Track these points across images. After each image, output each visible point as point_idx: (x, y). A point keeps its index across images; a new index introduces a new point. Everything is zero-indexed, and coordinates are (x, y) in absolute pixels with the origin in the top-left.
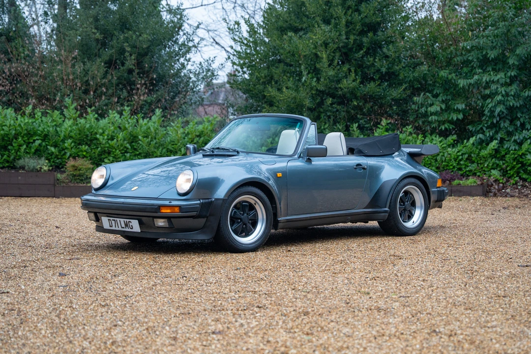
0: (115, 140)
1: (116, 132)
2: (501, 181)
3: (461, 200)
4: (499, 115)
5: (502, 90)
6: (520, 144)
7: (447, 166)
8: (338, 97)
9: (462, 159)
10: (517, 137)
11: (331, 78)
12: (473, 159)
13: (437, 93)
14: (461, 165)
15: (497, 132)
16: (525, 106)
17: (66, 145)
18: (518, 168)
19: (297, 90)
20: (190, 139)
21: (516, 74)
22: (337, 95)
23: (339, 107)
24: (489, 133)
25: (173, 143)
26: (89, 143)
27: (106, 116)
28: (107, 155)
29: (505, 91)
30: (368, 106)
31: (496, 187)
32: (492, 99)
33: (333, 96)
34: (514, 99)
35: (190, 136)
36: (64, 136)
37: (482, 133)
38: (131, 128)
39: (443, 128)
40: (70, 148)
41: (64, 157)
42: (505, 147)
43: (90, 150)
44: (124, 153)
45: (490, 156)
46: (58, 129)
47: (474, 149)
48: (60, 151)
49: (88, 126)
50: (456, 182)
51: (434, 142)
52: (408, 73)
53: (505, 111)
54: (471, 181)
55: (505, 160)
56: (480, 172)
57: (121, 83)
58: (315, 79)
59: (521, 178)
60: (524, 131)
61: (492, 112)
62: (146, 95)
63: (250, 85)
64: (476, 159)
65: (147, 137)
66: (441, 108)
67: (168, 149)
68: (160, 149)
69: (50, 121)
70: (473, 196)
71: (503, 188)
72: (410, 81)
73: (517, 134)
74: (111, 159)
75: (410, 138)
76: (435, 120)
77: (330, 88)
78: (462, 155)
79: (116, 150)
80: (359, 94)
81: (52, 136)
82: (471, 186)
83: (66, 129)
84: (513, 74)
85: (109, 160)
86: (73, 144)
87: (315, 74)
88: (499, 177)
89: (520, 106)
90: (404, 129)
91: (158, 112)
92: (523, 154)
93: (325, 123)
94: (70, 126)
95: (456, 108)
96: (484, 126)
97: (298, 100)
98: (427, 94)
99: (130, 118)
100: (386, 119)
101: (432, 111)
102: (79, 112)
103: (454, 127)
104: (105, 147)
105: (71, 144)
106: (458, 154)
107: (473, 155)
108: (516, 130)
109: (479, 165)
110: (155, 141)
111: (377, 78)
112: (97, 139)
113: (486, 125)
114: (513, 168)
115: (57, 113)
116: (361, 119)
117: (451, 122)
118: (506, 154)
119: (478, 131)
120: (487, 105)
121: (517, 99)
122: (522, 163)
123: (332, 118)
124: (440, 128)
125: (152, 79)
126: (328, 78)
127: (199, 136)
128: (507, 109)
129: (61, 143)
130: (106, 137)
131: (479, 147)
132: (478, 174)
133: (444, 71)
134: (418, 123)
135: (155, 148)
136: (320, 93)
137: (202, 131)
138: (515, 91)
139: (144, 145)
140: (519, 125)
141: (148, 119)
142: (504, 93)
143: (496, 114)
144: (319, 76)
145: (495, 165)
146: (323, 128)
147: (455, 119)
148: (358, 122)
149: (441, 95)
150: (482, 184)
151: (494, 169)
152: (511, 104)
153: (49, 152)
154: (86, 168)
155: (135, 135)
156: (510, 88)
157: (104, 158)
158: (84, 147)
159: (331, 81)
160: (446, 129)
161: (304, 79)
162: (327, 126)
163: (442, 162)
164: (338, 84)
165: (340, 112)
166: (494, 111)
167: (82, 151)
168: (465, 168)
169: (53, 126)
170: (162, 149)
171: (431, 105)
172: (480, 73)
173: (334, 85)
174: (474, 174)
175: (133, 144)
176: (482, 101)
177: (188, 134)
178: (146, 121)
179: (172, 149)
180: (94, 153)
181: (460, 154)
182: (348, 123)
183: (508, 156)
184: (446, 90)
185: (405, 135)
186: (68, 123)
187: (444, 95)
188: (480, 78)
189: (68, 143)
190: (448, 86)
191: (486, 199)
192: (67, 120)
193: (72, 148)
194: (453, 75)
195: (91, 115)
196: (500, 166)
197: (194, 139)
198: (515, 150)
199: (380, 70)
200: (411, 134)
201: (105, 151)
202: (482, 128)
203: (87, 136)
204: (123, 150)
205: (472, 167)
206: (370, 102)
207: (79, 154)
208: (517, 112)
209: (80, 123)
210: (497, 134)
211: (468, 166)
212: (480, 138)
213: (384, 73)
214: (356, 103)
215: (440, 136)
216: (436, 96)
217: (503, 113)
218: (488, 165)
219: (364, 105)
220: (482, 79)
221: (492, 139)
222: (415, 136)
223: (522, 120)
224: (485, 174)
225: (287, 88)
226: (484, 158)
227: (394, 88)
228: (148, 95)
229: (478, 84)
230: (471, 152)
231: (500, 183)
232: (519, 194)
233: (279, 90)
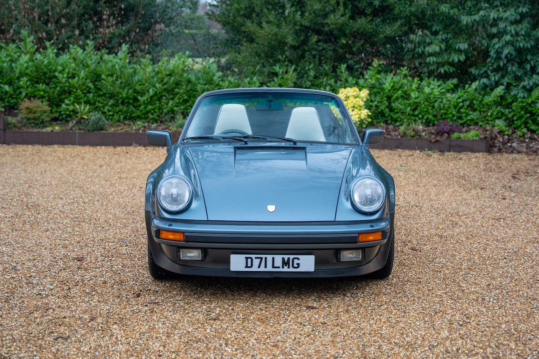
0: (77, 79)
1: (77, 69)
2: (506, 133)
3: (461, 159)
4: (506, 57)
5: (512, 29)
6: (530, 91)
7: (446, 114)
8: (325, 34)
9: (463, 106)
10: (526, 83)
11: (317, 12)
12: (476, 106)
13: (436, 29)
14: (461, 113)
15: (503, 77)
16: (535, 46)
17: (21, 83)
18: (527, 118)
19: (279, 26)
20: (159, 78)
21: (528, 10)
22: (324, 31)
23: (325, 46)
24: (494, 77)
25: (140, 82)
26: (47, 81)
27: (66, 50)
28: (67, 95)
29: (515, 30)
30: (359, 44)
31: (501, 140)
32: (499, 39)
33: (318, 32)
34: (525, 39)
35: (160, 76)
36: (20, 73)
37: (486, 77)
38: (93, 65)
39: (442, 71)
40: (25, 87)
41: (20, 96)
42: (512, 93)
43: (49, 90)
44: (86, 93)
45: (495, 104)
46: (13, 65)
47: (477, 95)
48: (15, 91)
49: (46, 62)
50: (455, 135)
51: (432, 87)
52: (405, 7)
53: (514, 53)
54: (472, 134)
55: (511, 108)
56: (483, 121)
57: (87, 13)
58: (299, 13)
59: (529, 130)
60: (534, 76)
61: (498, 53)
62: (114, 27)
63: (229, 17)
64: (479, 106)
65: (112, 75)
66: (441, 48)
67: (135, 89)
68: (126, 90)
69: (4, 55)
70: (475, 152)
71: (509, 140)
72: (407, 15)
73: (526, 78)
74: (72, 99)
75: (405, 81)
76: (433, 62)
77: (315, 23)
78: (463, 101)
79: (77, 90)
80: (348, 31)
81: (7, 72)
82: (473, 141)
83: (22, 65)
84: (524, 11)
85: (70, 100)
86: (28, 83)
87: (300, 7)
88: (504, 128)
89: (531, 46)
90: (398, 71)
91: (125, 47)
92: (532, 102)
93: (310, 63)
94: (26, 62)
95: (457, 47)
96: (488, 69)
97: (279, 37)
98: (426, 31)
99: (93, 54)
100: (378, 60)
101: (430, 51)
102: (36, 47)
103: (455, 70)
104: (65, 87)
105: (27, 81)
106: (458, 100)
107: (475, 102)
108: (525, 74)
109: (482, 113)
110: (120, 81)
111: (369, 12)
112: (56, 77)
113: (491, 68)
114: (521, 117)
115: (12, 46)
116: (350, 59)
117: (452, 64)
118: (513, 101)
119: (482, 74)
120: (493, 46)
121: (527, 39)
122: (530, 112)
123: (317, 57)
124: (439, 71)
125: (121, 9)
126: (314, 12)
127: (170, 75)
128: (516, 50)
129: (16, 81)
130: (65, 75)
131: (483, 92)
132: (480, 123)
133: (445, 5)
134: (415, 64)
135: (120, 88)
136: (306, 29)
137: (173, 70)
138: (525, 29)
139: (109, 85)
140: (528, 69)
141: (114, 55)
142: (513, 32)
143: (503, 56)
144: (303, 9)
145: (500, 114)
146: (307, 68)
147: (456, 60)
148: (347, 62)
149: (441, 33)
150: (485, 138)
151: (498, 118)
152: (521, 45)
153: (4, 90)
154: (41, 111)
155: (99, 73)
156: (520, 26)
157: (65, 99)
158: (41, 86)
159: (317, 16)
160: (445, 71)
161: (287, 12)
162: (311, 66)
163: (440, 109)
164: (324, 20)
165: (327, 51)
166: (501, 53)
167: (40, 91)
168: (466, 117)
169: (7, 62)
170: (128, 90)
171: (429, 44)
172: (486, 8)
173: (320, 20)
174: (476, 124)
175: (97, 83)
176: (487, 39)
177: (157, 73)
178: (111, 57)
179: (140, 90)
180: (53, 93)
181: (460, 100)
182: (336, 64)
183: (515, 104)
184: (446, 27)
185: (399, 77)
186: (25, 58)
187: (444, 33)
188: (487, 14)
189: (24, 81)
190: (450, 23)
191: (490, 157)
192: (23, 55)
193: (28, 87)
194: (456, 10)
195: (49, 50)
196: (506, 115)
197: (164, 78)
198: (524, 97)
199: (372, 3)
200: (406, 76)
201: (65, 91)
202: (486, 72)
203: (45, 73)
204: (85, 89)
205: (474, 115)
206: (360, 39)
207: (36, 93)
208: (527, 55)
209: (36, 59)
210: (504, 78)
211: (469, 115)
212: (484, 83)
213: (377, 7)
214: (344, 42)
215: (438, 80)
216: (435, 33)
217: (511, 55)
218: (492, 114)
219: (353, 42)
220: (490, 16)
221: (497, 84)
222: (410, 78)
223: (532, 63)
224: (488, 124)
225: (268, 22)
226: (488, 105)
227: (388, 24)
228: (116, 27)
229: (484, 20)
230: (473, 99)
231: (504, 135)
232: (527, 148)
233: (260, 24)
